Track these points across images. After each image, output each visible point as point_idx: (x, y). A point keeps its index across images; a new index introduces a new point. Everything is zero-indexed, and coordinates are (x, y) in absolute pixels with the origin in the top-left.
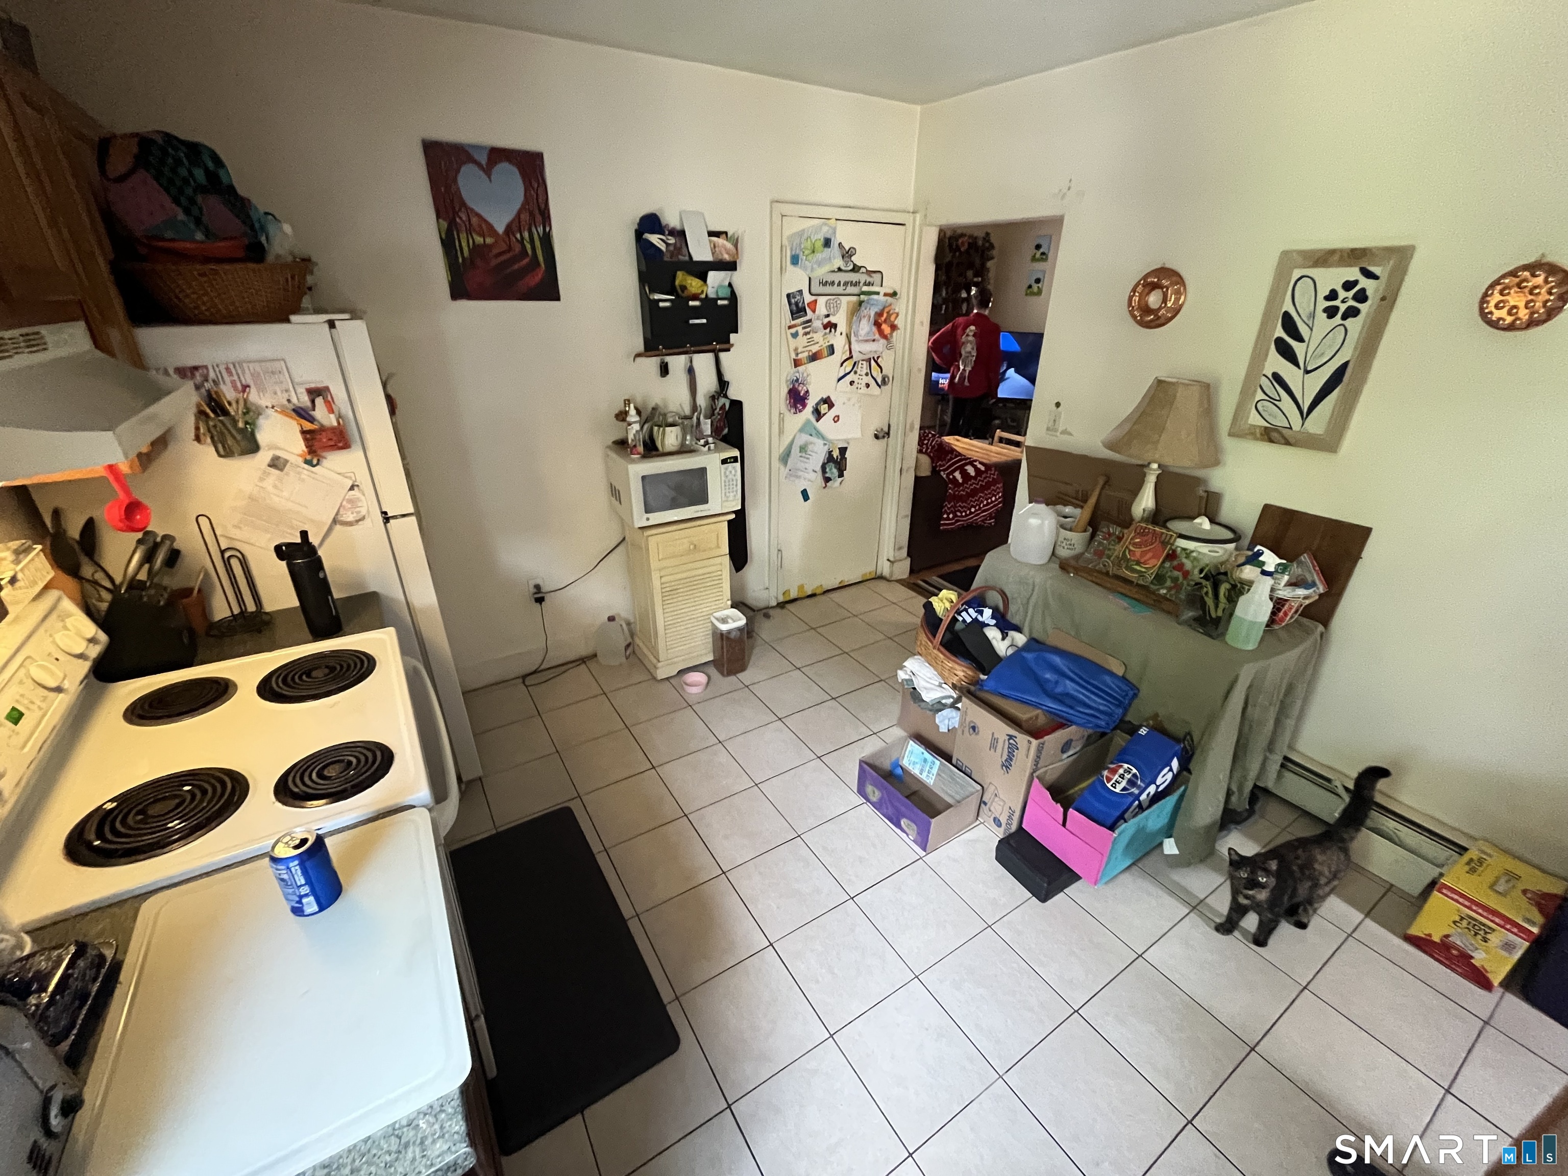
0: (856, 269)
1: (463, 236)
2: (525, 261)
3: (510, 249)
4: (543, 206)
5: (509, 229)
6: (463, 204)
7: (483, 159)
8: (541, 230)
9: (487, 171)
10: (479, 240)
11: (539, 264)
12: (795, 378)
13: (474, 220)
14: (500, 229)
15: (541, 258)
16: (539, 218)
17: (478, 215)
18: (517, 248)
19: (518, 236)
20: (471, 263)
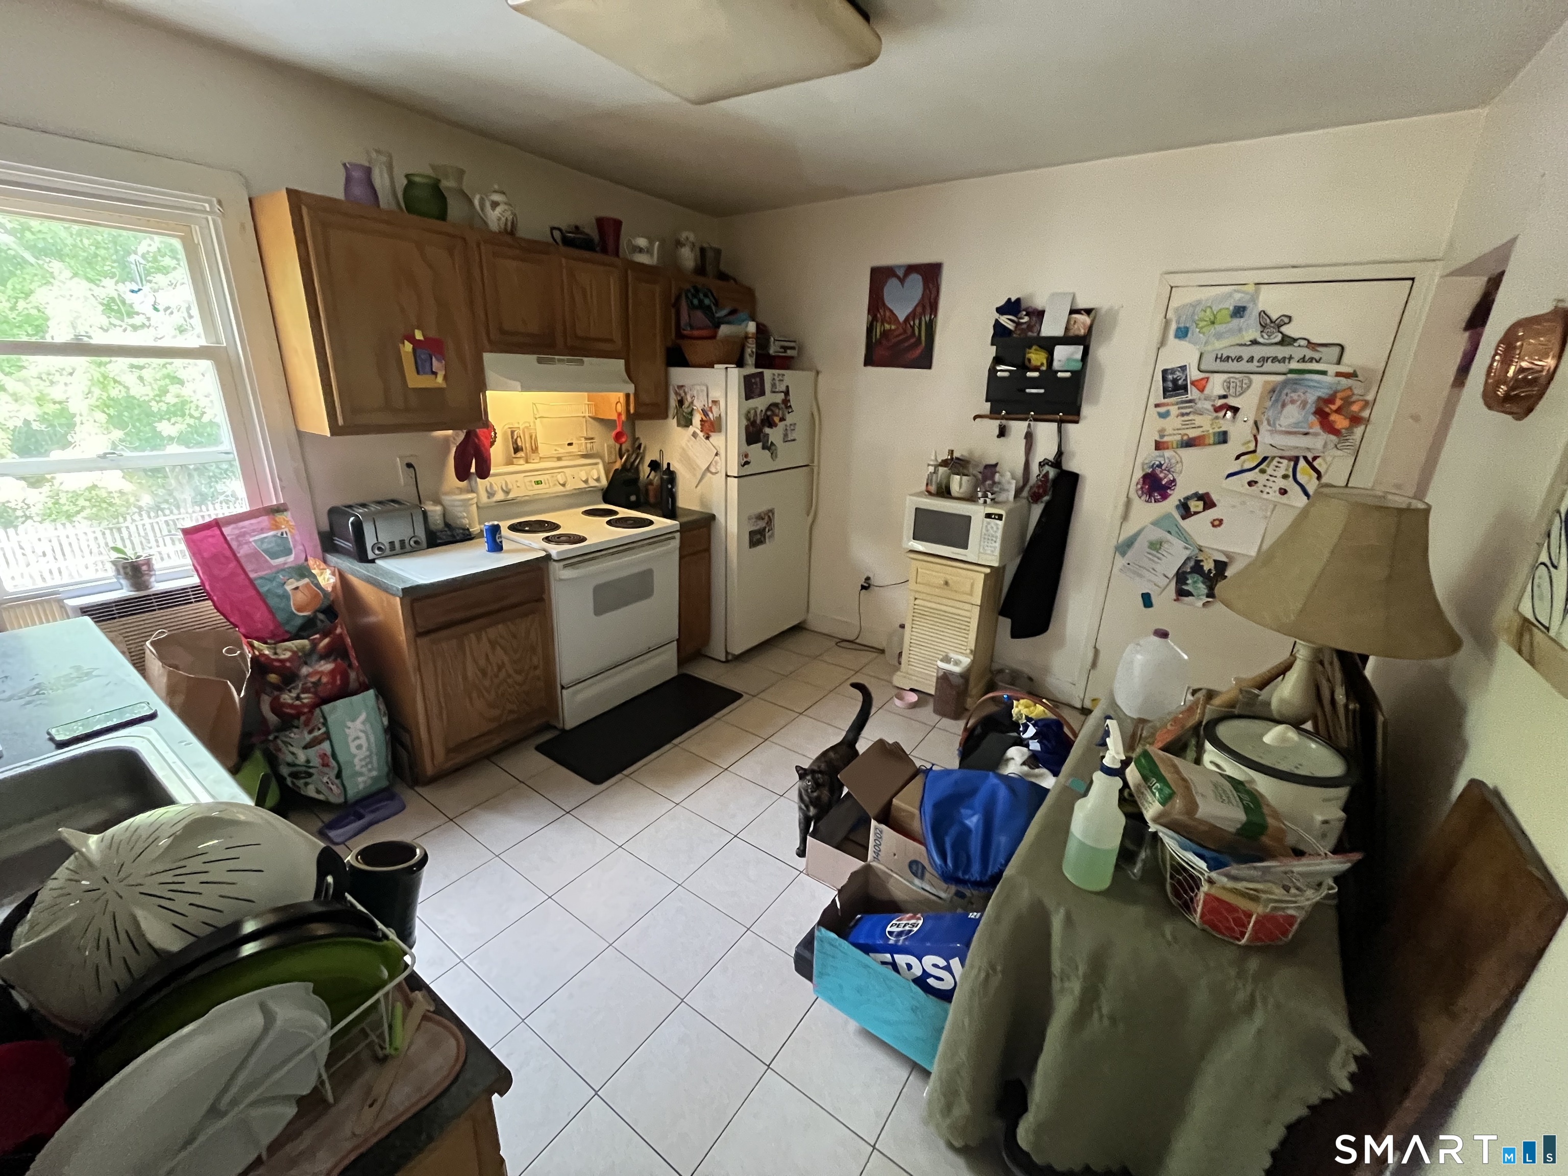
0: (1287, 341)
1: (879, 325)
2: (913, 340)
3: (905, 331)
4: (932, 300)
5: (907, 320)
6: (884, 304)
7: (901, 273)
8: (927, 319)
9: (902, 281)
10: (887, 326)
11: (920, 343)
12: (1157, 463)
13: (888, 314)
14: (901, 318)
15: (923, 338)
16: (928, 310)
17: (891, 311)
18: (909, 331)
19: (912, 323)
20: (879, 342)
